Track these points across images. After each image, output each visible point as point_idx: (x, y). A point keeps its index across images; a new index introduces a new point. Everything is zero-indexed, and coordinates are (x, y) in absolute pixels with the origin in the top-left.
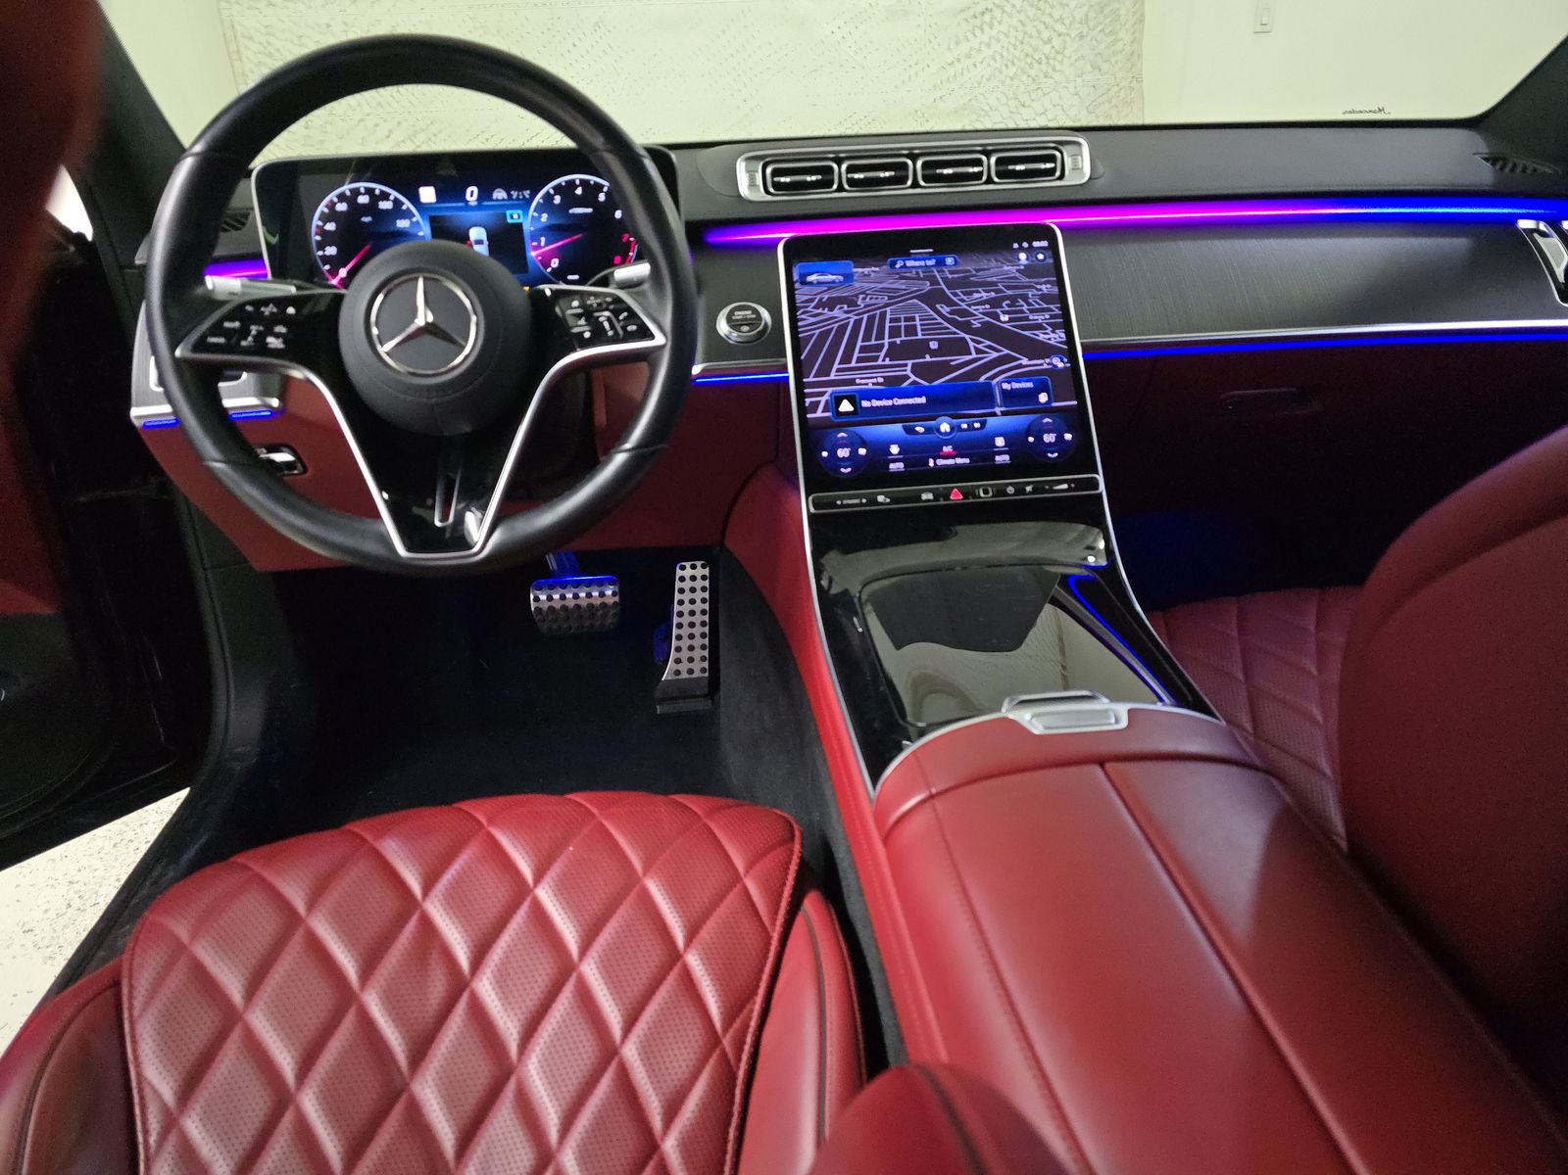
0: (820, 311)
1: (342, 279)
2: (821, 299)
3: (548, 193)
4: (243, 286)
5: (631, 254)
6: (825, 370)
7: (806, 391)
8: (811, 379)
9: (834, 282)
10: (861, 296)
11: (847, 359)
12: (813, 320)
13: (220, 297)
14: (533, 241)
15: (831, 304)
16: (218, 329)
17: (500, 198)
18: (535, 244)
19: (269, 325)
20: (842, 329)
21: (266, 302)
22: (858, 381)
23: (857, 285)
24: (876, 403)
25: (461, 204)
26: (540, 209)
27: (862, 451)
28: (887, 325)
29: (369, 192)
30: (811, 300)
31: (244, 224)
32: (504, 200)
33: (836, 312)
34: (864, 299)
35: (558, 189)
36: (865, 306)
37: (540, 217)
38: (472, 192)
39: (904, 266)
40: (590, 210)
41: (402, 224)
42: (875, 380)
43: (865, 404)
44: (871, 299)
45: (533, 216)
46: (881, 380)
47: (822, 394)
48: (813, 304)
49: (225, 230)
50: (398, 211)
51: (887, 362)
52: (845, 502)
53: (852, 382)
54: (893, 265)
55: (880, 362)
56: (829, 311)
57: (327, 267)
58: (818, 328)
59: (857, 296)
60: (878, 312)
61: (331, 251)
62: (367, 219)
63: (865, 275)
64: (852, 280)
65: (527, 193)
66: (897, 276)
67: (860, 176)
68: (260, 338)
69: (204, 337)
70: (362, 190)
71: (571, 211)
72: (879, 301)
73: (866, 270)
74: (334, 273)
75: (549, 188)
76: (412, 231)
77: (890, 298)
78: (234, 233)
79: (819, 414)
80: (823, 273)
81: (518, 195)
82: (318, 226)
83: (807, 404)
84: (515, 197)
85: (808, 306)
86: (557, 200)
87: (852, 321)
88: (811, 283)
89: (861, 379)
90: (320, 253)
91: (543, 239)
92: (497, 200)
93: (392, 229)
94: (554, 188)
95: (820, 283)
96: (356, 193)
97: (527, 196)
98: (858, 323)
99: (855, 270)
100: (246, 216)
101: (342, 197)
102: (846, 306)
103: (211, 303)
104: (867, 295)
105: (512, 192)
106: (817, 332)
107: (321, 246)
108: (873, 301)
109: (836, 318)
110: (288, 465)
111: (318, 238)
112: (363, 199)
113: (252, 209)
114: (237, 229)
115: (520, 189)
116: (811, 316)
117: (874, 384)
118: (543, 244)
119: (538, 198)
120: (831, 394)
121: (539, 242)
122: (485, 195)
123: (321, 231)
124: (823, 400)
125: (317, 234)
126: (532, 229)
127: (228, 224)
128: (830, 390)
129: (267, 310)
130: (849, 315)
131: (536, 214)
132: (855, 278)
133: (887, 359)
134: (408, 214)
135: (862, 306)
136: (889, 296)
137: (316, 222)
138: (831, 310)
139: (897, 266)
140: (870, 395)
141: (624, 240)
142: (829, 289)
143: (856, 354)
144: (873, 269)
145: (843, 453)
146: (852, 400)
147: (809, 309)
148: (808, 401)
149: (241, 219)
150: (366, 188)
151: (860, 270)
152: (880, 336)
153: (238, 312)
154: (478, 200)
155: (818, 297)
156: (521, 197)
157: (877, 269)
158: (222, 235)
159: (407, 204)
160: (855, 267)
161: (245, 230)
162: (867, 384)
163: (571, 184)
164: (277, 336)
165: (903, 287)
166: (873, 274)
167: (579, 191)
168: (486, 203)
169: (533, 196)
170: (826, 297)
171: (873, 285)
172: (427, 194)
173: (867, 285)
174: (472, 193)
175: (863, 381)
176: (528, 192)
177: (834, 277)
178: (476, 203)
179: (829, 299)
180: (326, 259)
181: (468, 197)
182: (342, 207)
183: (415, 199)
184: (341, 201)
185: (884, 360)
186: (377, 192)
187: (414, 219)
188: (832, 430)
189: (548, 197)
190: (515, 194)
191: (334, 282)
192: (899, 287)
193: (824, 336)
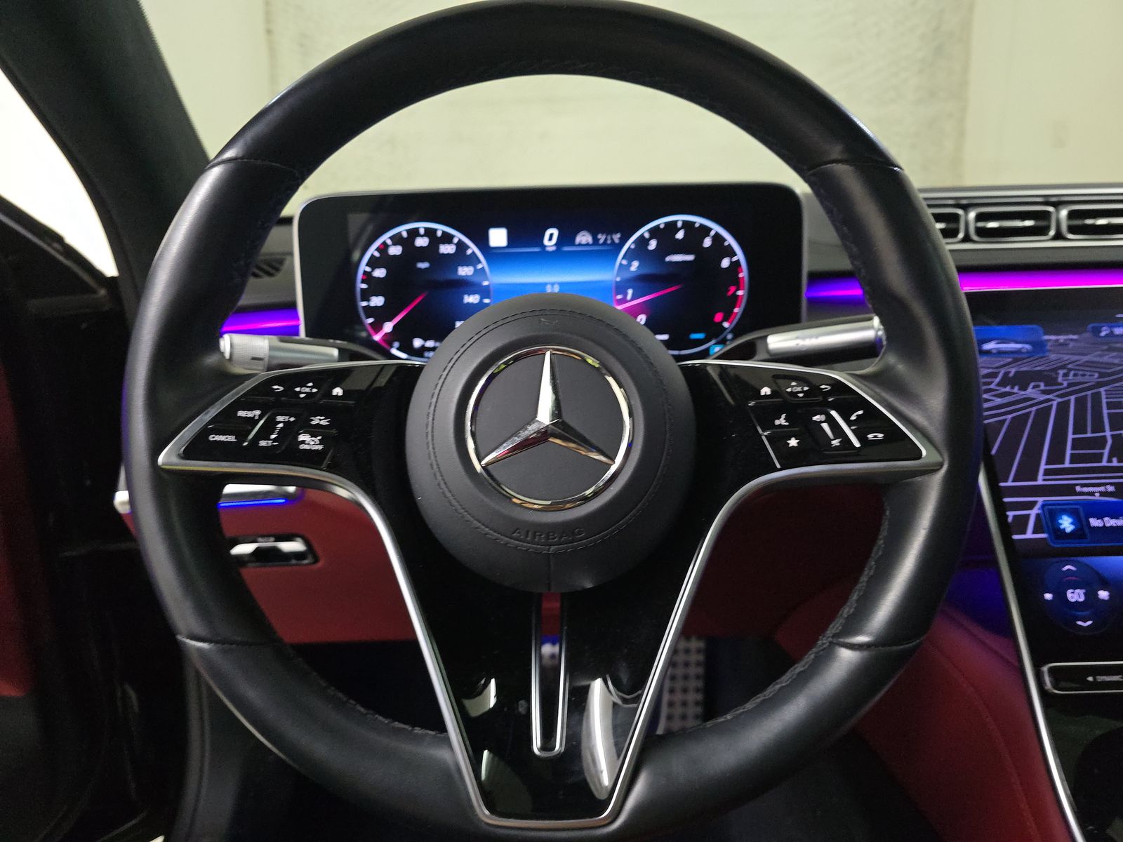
0: (1008, 389)
1: (386, 334)
2: (1006, 374)
3: (642, 236)
4: (271, 348)
5: (736, 310)
6: (1028, 471)
7: (1006, 500)
8: (1009, 484)
9: (1018, 352)
10: (1061, 372)
11: (1056, 456)
12: (999, 401)
13: (238, 370)
14: (618, 294)
15: (1022, 380)
16: (225, 421)
17: (584, 242)
18: (619, 297)
19: (303, 413)
20: (1043, 414)
21: (302, 378)
22: (1078, 489)
23: (1053, 356)
24: (1110, 522)
25: (537, 249)
26: (630, 256)
27: (1103, 594)
28: (1105, 411)
29: (430, 233)
30: (994, 375)
31: (277, 270)
32: (587, 244)
33: (1030, 392)
34: (1066, 375)
35: (655, 232)
36: (1070, 385)
37: (629, 265)
38: (551, 235)
39: (1111, 334)
40: (690, 258)
41: (465, 271)
42: (1102, 489)
43: (1094, 522)
44: (1075, 375)
45: (621, 264)
46: (1111, 489)
47: (1030, 505)
48: (998, 380)
49: (256, 276)
50: (461, 256)
51: (1115, 463)
52: (1100, 678)
53: (1070, 490)
54: (1096, 331)
55: (1104, 463)
56: (1020, 389)
57: (371, 320)
58: (1010, 412)
59: (1055, 370)
60: (1089, 393)
61: (377, 301)
62: (423, 265)
63: (1061, 345)
64: (1044, 352)
65: (617, 237)
66: (1105, 347)
67: (993, 225)
68: (290, 433)
69: (204, 433)
70: (422, 231)
71: (668, 259)
72: (1087, 378)
73: (1062, 338)
74: (377, 327)
75: (644, 231)
76: (476, 279)
77: (1101, 375)
78: (266, 280)
79: (1029, 535)
80: (1004, 341)
81: (606, 240)
82: (365, 273)
83: (1010, 519)
84: (601, 241)
85: (990, 383)
86: (653, 245)
87: (1055, 403)
88: (988, 352)
89: (1083, 485)
90: (364, 304)
91: (630, 292)
92: (580, 245)
93: (452, 277)
94: (650, 231)
95: (1000, 353)
96: (414, 233)
97: (617, 241)
98: (1063, 408)
99: (1046, 337)
100: (281, 262)
101: (397, 240)
102: (1042, 384)
103: (225, 378)
104: (1070, 370)
105: (599, 236)
106: (1009, 417)
107: (366, 295)
108: (1079, 379)
109: (1034, 399)
110: (298, 556)
111: (364, 286)
112: (422, 242)
113: (291, 254)
114: (270, 274)
115: (610, 232)
116: (995, 396)
117: (1102, 494)
118: (629, 297)
119: (630, 243)
120: (1043, 506)
121: (626, 295)
122: (566, 238)
123: (368, 277)
124: (1033, 513)
125: (363, 282)
126: (618, 279)
127: (262, 270)
128: (1040, 500)
129: (304, 391)
130: (1050, 396)
131: (624, 262)
132: (1048, 348)
133: (1115, 460)
134: (473, 260)
135: (1065, 384)
136: (1100, 373)
137: (363, 267)
138: (1024, 388)
139: (1103, 334)
140: (1101, 510)
141: (730, 294)
142: (1015, 360)
143: (1069, 452)
144: (1071, 337)
145: (1075, 596)
146: (1073, 513)
147: (992, 386)
148: (1011, 514)
149: (275, 265)
150: (426, 229)
151: (1053, 337)
152: (1098, 427)
153: (262, 396)
154: (556, 244)
155: (1002, 371)
156: (609, 242)
157: (1075, 337)
158: (252, 281)
159: (473, 248)
160: (1046, 334)
161: (279, 277)
162: (1092, 494)
163: (672, 227)
164: (314, 430)
165: (1116, 361)
166: (1072, 344)
167: (680, 235)
168: (566, 249)
169: (624, 240)
170: (1013, 371)
171: (1075, 358)
172: (498, 237)
173: (1066, 357)
174: (551, 237)
175: (1086, 490)
176: (618, 235)
177: (1019, 346)
178: (554, 248)
179: (1017, 373)
180: (370, 311)
181: (546, 242)
182: (395, 250)
183: (482, 241)
184: (395, 244)
185: (1110, 461)
186: (439, 234)
187: (480, 266)
188: (1054, 560)
189: (642, 242)
190: (602, 238)
191: (377, 338)
192: (1111, 360)
193: (1019, 423)
